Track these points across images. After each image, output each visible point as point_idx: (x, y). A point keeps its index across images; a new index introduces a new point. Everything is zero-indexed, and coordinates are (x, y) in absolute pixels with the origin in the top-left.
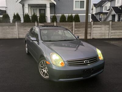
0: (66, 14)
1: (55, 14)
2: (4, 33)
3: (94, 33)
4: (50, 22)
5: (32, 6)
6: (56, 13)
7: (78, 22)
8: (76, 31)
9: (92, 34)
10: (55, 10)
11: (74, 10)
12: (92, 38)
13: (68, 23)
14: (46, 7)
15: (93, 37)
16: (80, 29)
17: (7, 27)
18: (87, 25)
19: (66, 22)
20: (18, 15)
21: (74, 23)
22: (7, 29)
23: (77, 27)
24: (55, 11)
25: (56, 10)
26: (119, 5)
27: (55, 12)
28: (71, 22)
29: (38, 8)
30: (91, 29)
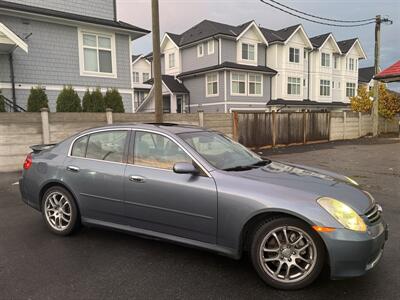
0: (51, 84)
6: (16, 80)
10: (12, 68)
24: (12, 73)
25: (15, 71)
26: (174, 71)
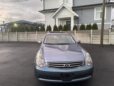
1: (78, 24)
2: (41, 38)
3: (112, 40)
4: (72, 30)
5: (61, 20)
7: (95, 29)
8: (93, 37)
9: (109, 40)
11: (95, 20)
12: (109, 44)
13: (86, 30)
14: (71, 19)
15: (111, 43)
16: (97, 36)
17: (43, 34)
18: (102, 32)
19: (85, 29)
20: (50, 26)
21: (92, 31)
22: (42, 35)
23: (95, 34)
27: (78, 23)
28: (89, 29)
29: (66, 21)
30: (109, 36)
